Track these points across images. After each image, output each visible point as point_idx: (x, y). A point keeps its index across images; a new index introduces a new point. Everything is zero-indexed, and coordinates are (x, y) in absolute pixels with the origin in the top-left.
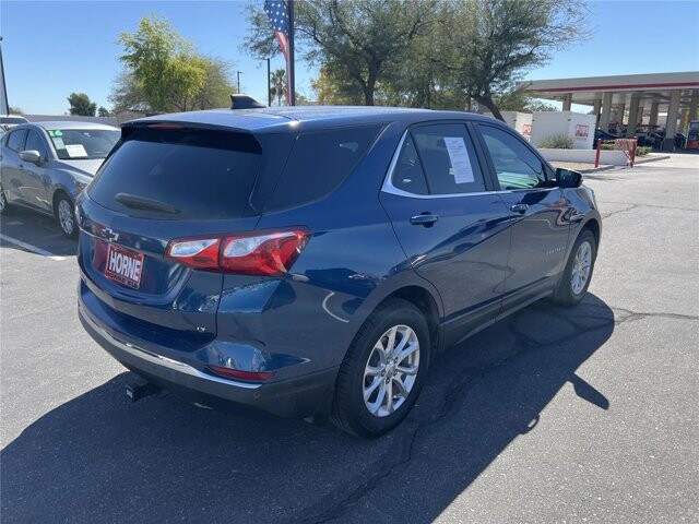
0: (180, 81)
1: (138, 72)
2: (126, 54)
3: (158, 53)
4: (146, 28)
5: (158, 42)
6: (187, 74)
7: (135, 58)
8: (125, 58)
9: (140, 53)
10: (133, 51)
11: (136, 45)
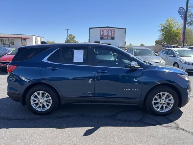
0: (175, 35)
1: (163, 34)
2: (161, 29)
3: (170, 28)
4: (168, 21)
5: (170, 24)
6: (178, 33)
7: (163, 30)
8: (160, 30)
9: (165, 28)
10: (163, 28)
11: (164, 26)
